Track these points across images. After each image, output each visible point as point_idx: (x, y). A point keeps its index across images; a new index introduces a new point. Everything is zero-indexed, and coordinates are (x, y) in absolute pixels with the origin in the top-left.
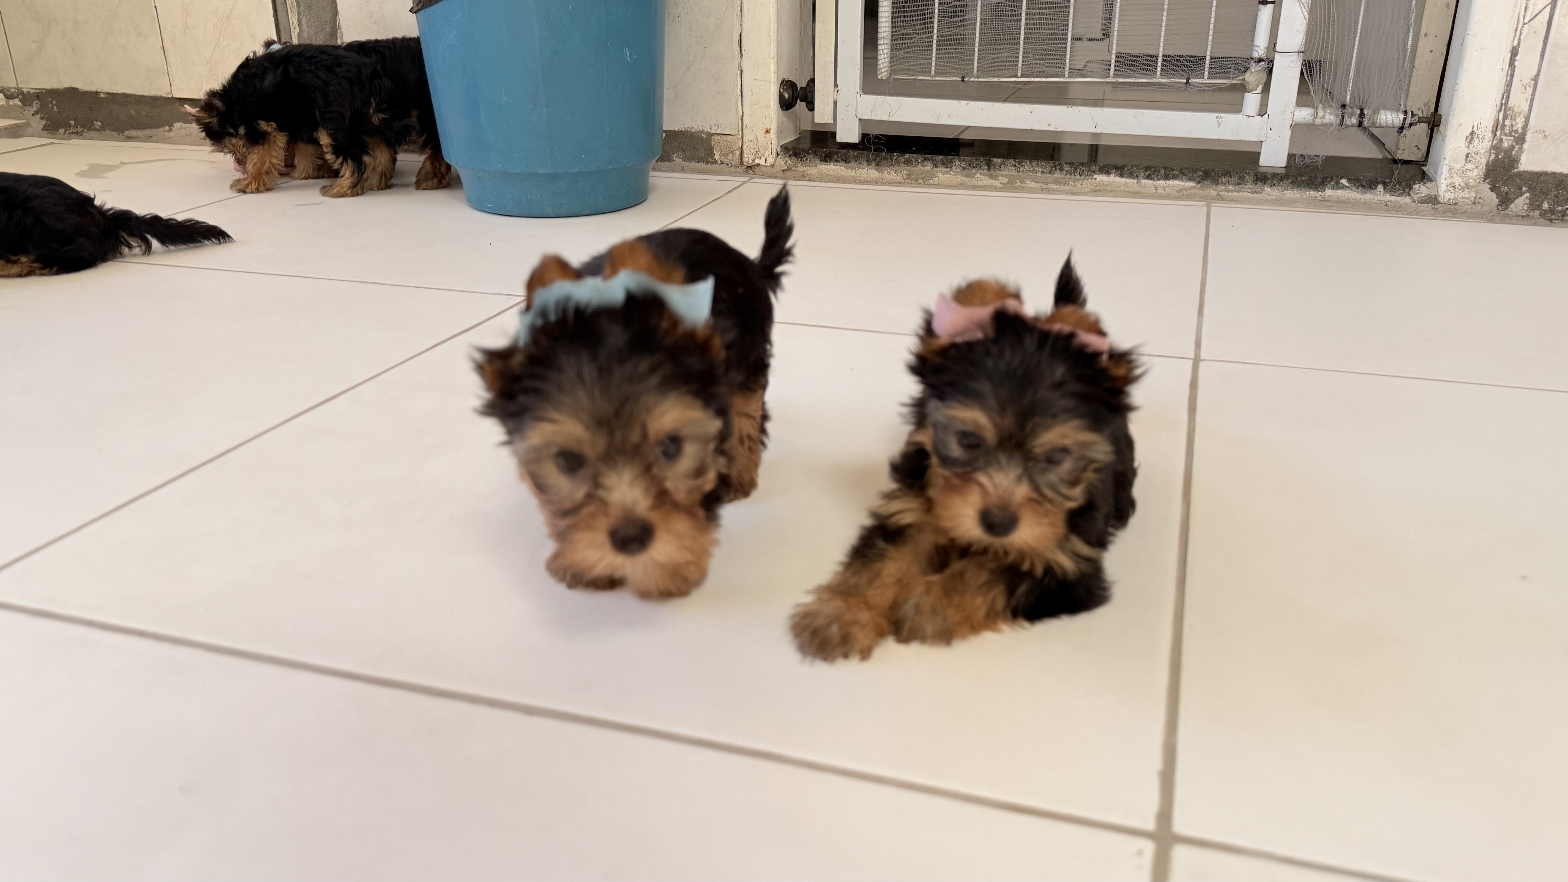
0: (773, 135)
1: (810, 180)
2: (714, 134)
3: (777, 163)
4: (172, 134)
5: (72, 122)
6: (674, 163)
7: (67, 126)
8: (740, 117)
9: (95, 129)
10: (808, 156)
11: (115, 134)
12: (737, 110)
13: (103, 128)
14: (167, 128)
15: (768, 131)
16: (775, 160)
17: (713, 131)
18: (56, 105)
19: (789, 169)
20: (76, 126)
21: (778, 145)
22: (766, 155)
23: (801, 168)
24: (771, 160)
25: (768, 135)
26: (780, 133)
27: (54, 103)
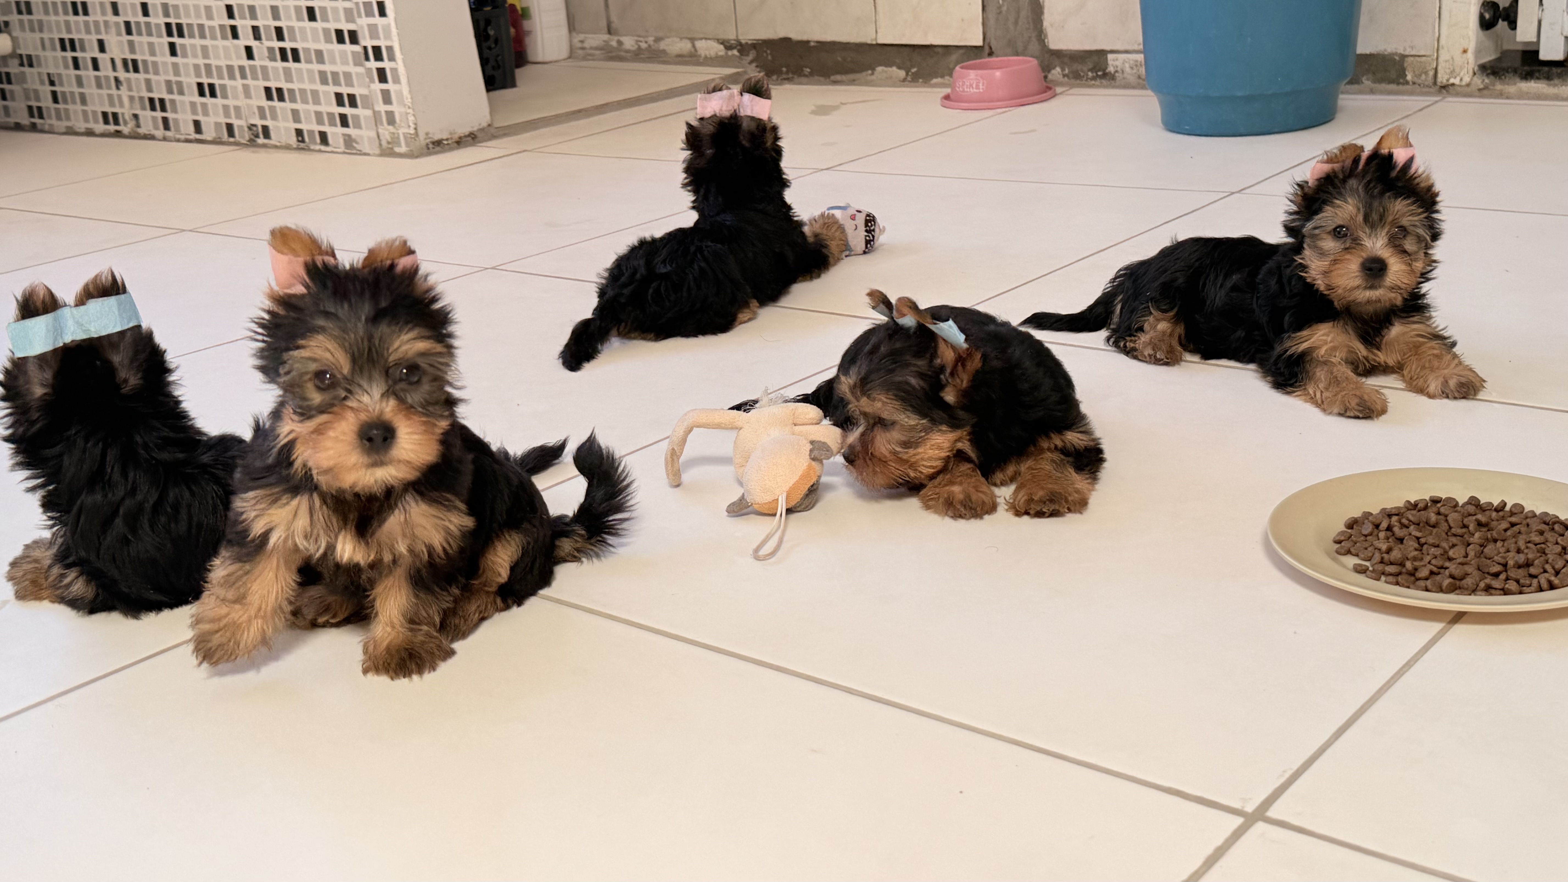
0: (1470, 55)
1: (1508, 98)
2: (1407, 56)
3: (1473, 82)
4: (873, 77)
5: (784, 69)
6: (1362, 86)
7: (779, 73)
8: (1436, 39)
9: (805, 76)
10: (1507, 74)
11: (822, 79)
12: (1434, 32)
13: (811, 74)
14: (870, 72)
15: (1465, 51)
16: (1472, 79)
17: (1407, 53)
18: (770, 54)
19: (1486, 88)
20: (787, 73)
21: (1475, 65)
22: (1462, 74)
23: (1499, 86)
24: (1467, 79)
25: (1465, 55)
26: (1478, 52)
27: (769, 52)
